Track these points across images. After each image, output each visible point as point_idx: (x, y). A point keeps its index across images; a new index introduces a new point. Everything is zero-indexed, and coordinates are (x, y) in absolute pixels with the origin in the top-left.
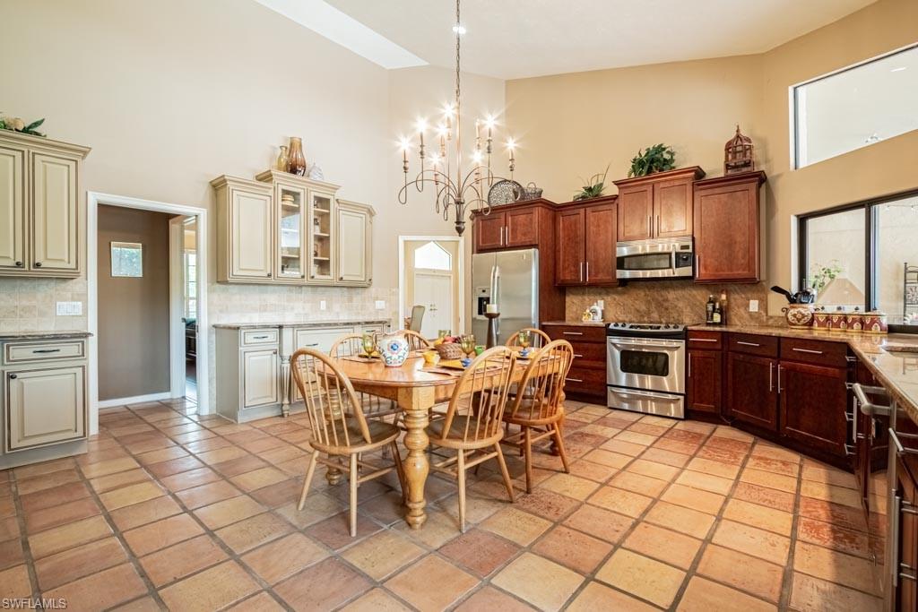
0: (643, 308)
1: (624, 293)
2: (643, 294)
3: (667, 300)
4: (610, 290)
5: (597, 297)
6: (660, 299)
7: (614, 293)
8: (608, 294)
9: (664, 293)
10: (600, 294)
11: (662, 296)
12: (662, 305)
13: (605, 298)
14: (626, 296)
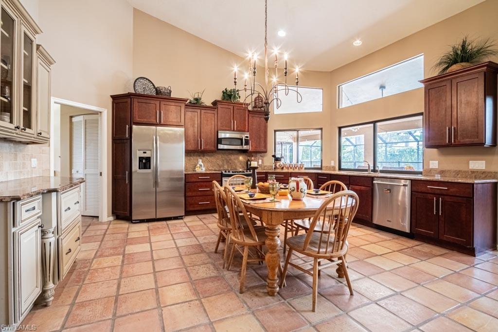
0: (221, 163)
1: (212, 156)
2: (221, 156)
3: (230, 160)
4: (205, 154)
5: (198, 158)
6: (228, 159)
7: (207, 156)
8: (204, 156)
9: (230, 156)
10: (199, 156)
11: (229, 157)
12: (228, 162)
13: (202, 158)
14: (213, 157)
